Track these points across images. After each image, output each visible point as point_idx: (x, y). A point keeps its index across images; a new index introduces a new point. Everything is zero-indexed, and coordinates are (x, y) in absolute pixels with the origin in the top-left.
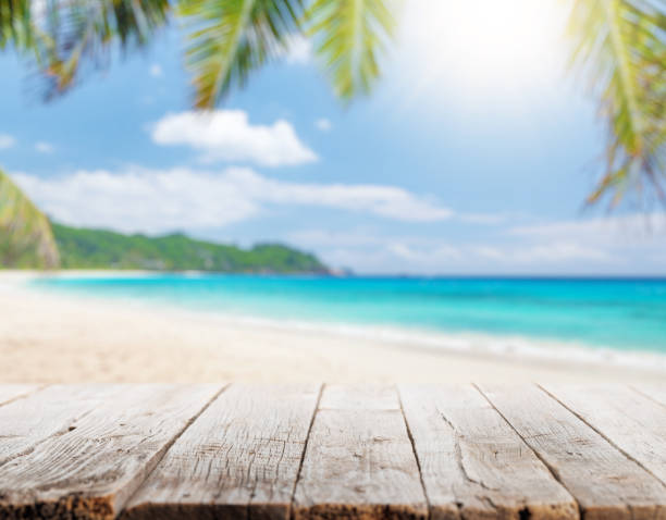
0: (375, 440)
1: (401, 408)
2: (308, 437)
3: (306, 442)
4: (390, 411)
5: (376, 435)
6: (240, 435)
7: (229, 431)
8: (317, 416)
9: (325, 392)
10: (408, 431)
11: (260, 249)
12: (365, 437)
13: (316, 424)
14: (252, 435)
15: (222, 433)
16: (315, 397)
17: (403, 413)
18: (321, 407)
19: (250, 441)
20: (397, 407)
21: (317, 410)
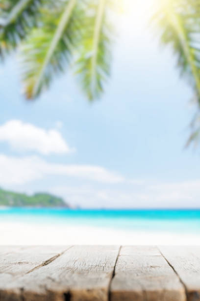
0: (151, 267)
1: (162, 255)
2: (115, 265)
3: (115, 267)
4: (157, 256)
5: (151, 265)
6: (82, 264)
7: (77, 263)
8: (119, 258)
9: (122, 249)
10: (169, 263)
11: (37, 195)
12: (145, 265)
13: (119, 260)
14: (87, 264)
15: (73, 263)
16: (117, 251)
17: (164, 257)
18: (120, 254)
19: (86, 266)
20: (160, 254)
21: (119, 255)
